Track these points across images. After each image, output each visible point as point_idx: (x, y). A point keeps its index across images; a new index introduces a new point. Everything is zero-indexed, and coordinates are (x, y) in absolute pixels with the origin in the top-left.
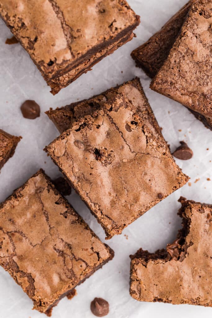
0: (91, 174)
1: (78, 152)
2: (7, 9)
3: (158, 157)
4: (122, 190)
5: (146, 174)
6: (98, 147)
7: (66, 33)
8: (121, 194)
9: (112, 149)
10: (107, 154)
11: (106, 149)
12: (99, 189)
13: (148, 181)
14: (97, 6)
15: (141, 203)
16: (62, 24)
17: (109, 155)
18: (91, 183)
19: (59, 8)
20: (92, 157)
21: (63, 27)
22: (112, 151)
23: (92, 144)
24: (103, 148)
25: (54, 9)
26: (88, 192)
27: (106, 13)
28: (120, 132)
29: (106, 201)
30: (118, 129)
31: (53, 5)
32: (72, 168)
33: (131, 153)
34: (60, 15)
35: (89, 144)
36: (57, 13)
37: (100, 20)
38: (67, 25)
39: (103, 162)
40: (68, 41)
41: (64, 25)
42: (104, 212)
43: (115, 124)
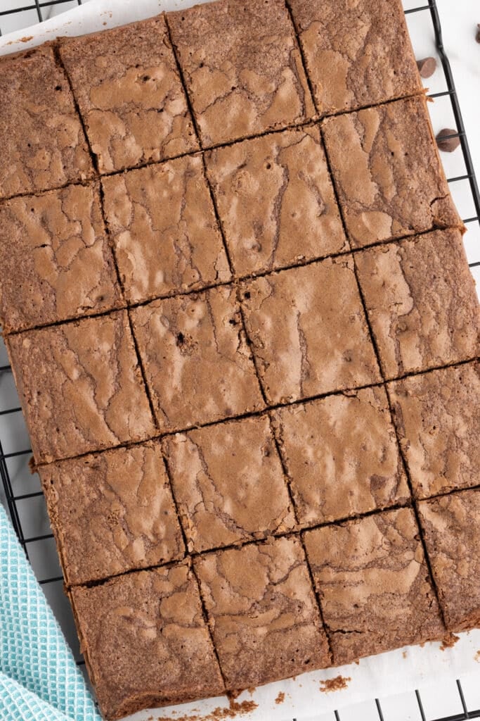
0: (164, 358)
1: (161, 329)
2: (253, 322)
3: (244, 369)
4: (191, 389)
5: (223, 382)
6: (183, 333)
7: (303, 368)
8: (188, 393)
9: (198, 341)
10: (190, 344)
11: (191, 338)
12: (167, 377)
13: (222, 391)
14: (344, 353)
15: (205, 410)
16: (303, 357)
17: (192, 346)
18: (160, 368)
19: (305, 340)
20: (173, 340)
21: (302, 361)
22: (197, 343)
23: (179, 327)
24: (189, 335)
25: (300, 340)
26: (153, 375)
27: (352, 363)
28: (213, 326)
29: (169, 395)
30: (213, 322)
31: (300, 335)
32: (147, 344)
33: (216, 353)
34: (304, 348)
35: (175, 325)
36: (302, 344)
37: (342, 369)
38: (307, 361)
39: (183, 350)
40: (302, 377)
41: (304, 360)
42: (161, 404)
43: (212, 315)
